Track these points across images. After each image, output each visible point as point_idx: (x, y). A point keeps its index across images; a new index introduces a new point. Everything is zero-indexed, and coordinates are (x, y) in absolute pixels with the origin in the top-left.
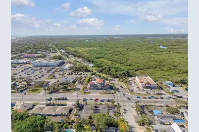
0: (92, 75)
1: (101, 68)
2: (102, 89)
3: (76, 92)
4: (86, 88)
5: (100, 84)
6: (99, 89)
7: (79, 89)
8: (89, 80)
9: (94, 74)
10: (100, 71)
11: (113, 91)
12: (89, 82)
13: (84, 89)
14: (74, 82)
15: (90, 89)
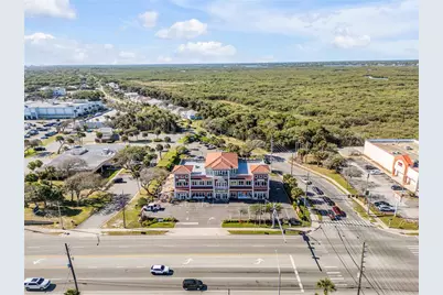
0: (190, 141)
1: (222, 120)
2: (233, 199)
3: (101, 218)
4: (155, 195)
5: (223, 173)
6: (219, 200)
7: (122, 201)
8: (177, 160)
9: (197, 139)
10: (219, 127)
11: (290, 211)
12: (170, 169)
13: (143, 203)
14: (105, 171)
15: (175, 201)
